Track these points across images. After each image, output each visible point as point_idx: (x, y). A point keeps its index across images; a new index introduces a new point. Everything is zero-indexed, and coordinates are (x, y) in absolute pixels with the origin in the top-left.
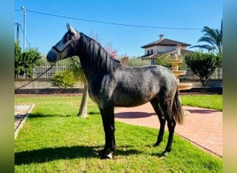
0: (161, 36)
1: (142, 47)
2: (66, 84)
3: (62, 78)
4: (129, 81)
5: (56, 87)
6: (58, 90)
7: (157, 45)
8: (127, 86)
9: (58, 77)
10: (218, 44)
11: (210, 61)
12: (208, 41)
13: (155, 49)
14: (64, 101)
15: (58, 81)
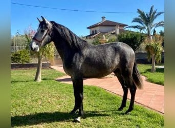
0: (103, 18)
1: (88, 28)
2: (23, 61)
3: (20, 55)
4: (95, 56)
5: (15, 63)
6: (17, 65)
7: (100, 25)
8: (93, 60)
9: (16, 55)
10: (147, 24)
11: (136, 39)
12: (140, 22)
13: (98, 29)
14: (23, 73)
15: (16, 58)
